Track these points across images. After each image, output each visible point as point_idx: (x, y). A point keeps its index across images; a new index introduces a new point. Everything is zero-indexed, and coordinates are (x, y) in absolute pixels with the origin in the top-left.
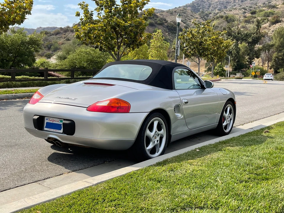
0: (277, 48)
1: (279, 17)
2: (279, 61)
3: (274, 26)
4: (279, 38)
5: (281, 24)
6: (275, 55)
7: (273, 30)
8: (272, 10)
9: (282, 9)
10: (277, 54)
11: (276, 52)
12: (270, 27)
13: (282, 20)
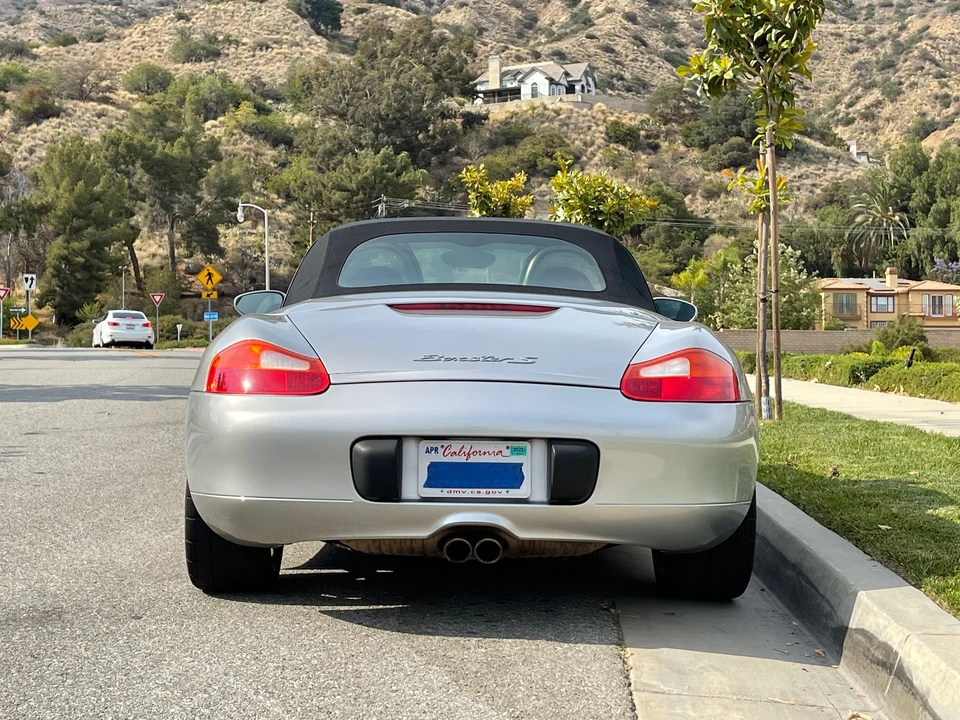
0: (64, 221)
1: (50, 95)
2: (72, 273)
3: (34, 131)
4: (67, 178)
5: (60, 124)
6: (56, 247)
7: (30, 145)
8: (14, 65)
9: (54, 62)
10: (65, 245)
11: (58, 235)
12: (16, 130)
13: (65, 106)
